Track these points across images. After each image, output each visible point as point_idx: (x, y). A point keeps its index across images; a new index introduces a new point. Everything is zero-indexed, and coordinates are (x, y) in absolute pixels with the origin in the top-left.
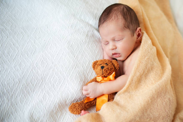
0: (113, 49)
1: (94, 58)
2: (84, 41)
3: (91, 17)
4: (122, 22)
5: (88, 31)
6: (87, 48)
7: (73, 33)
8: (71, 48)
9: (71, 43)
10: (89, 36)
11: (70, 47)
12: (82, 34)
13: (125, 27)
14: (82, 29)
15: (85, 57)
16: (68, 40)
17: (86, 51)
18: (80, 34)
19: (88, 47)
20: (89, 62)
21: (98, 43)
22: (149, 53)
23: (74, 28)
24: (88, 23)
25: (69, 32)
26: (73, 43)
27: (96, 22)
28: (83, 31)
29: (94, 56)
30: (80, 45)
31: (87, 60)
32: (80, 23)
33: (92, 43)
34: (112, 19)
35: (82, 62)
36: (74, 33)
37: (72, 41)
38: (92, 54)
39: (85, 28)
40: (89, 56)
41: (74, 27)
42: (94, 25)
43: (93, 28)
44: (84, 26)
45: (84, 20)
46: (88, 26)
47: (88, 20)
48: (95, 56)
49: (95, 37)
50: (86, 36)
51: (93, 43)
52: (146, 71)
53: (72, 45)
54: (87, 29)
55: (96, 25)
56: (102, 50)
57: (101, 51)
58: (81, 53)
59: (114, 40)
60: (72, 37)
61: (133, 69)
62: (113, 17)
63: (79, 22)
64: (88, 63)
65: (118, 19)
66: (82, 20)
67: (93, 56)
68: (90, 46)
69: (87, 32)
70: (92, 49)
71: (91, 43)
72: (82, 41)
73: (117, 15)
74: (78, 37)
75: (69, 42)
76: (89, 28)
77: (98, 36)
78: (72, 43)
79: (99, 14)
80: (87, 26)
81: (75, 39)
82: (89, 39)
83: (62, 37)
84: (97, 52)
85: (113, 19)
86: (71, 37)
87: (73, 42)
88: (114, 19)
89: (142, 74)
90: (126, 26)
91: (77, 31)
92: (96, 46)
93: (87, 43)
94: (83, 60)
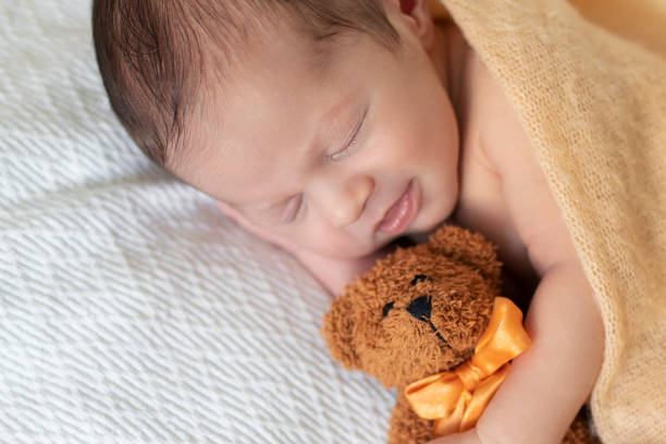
0: (364, 206)
1: (291, 339)
2: (149, 311)
3: (51, 138)
4: (283, 25)
5: (115, 234)
6: (201, 330)
7: (49, 324)
8: (130, 415)
9: (101, 388)
10: (146, 251)
11: (115, 414)
12: (101, 284)
13: (319, 38)
14: (77, 254)
15: (239, 384)
16: (69, 391)
17: (216, 351)
18: (93, 288)
19: (205, 317)
20: (290, 384)
21: (222, 241)
22: (556, 54)
23: (26, 296)
24: (67, 191)
25: (24, 344)
26: (114, 376)
27: (103, 144)
28: (86, 259)
29: (278, 331)
30: (152, 353)
31: (270, 386)
32: (31, 234)
33: (198, 274)
34: (208, 58)
35: (257, 425)
36: (53, 321)
37: (96, 374)
38: (261, 335)
39: (83, 230)
40: (259, 361)
41: (21, 284)
42: (102, 169)
43: (123, 192)
44: (66, 228)
45: (25, 195)
46: (89, 205)
47: (51, 177)
48: (282, 325)
49: (172, 224)
50: (126, 270)
51: (202, 269)
52: (626, 154)
53: (114, 396)
54: (98, 232)
55: (115, 154)
56: (275, 257)
57: (283, 268)
58: (200, 383)
59: (320, 161)
60: (68, 348)
61: (568, 212)
62: (210, 48)
63: (13, 234)
64: (289, 401)
65: (244, 33)
66: (23, 205)
67: (277, 337)
68: (206, 304)
69: (115, 249)
70: (234, 307)
71: (192, 278)
72: (143, 316)
73: (214, 15)
74: (102, 319)
75: (82, 394)
76: (104, 215)
77: (184, 201)
78: (107, 381)
79: (67, 82)
80: (85, 212)
81: (96, 350)
82: (160, 273)
83: (18, 405)
84: (270, 298)
85: (220, 54)
86: (61, 353)
87: (101, 368)
88: (224, 48)
89: (627, 190)
90: (321, 28)
91: (60, 295)
92: (231, 271)
93: (175, 301)
94: (251, 411)
